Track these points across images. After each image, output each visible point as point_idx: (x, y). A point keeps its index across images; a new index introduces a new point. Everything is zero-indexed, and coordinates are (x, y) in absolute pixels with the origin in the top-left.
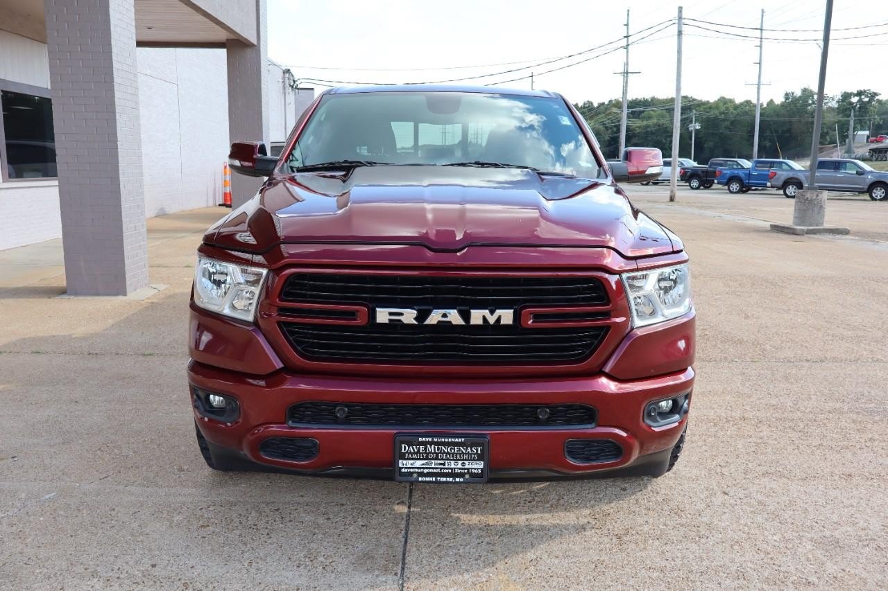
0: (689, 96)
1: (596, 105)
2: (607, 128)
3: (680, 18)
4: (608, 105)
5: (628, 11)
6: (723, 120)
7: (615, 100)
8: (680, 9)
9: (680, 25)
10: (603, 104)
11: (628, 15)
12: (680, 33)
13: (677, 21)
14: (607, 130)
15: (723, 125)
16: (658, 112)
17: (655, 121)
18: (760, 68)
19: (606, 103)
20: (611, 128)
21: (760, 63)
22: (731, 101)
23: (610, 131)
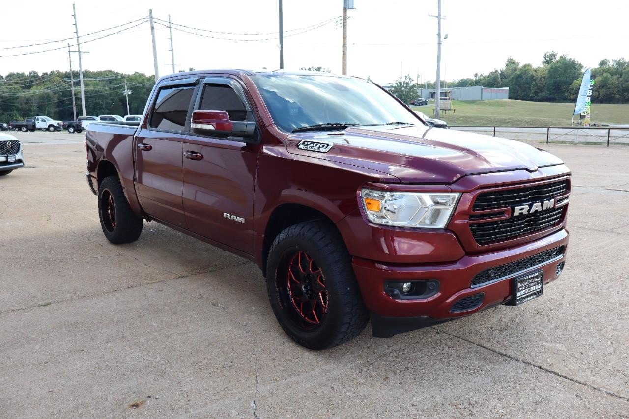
0: (113, 70)
1: (40, 74)
2: (55, 93)
3: (151, 17)
4: (50, 75)
5: (74, 5)
6: (142, 88)
7: (56, 71)
8: (151, 11)
9: (152, 22)
10: (46, 74)
11: (74, 8)
12: (152, 28)
13: (149, 19)
14: (55, 94)
15: (142, 92)
16: (93, 81)
17: (92, 88)
18: (173, 54)
19: (49, 73)
20: (58, 93)
21: (172, 51)
22: (143, 75)
23: (57, 95)
